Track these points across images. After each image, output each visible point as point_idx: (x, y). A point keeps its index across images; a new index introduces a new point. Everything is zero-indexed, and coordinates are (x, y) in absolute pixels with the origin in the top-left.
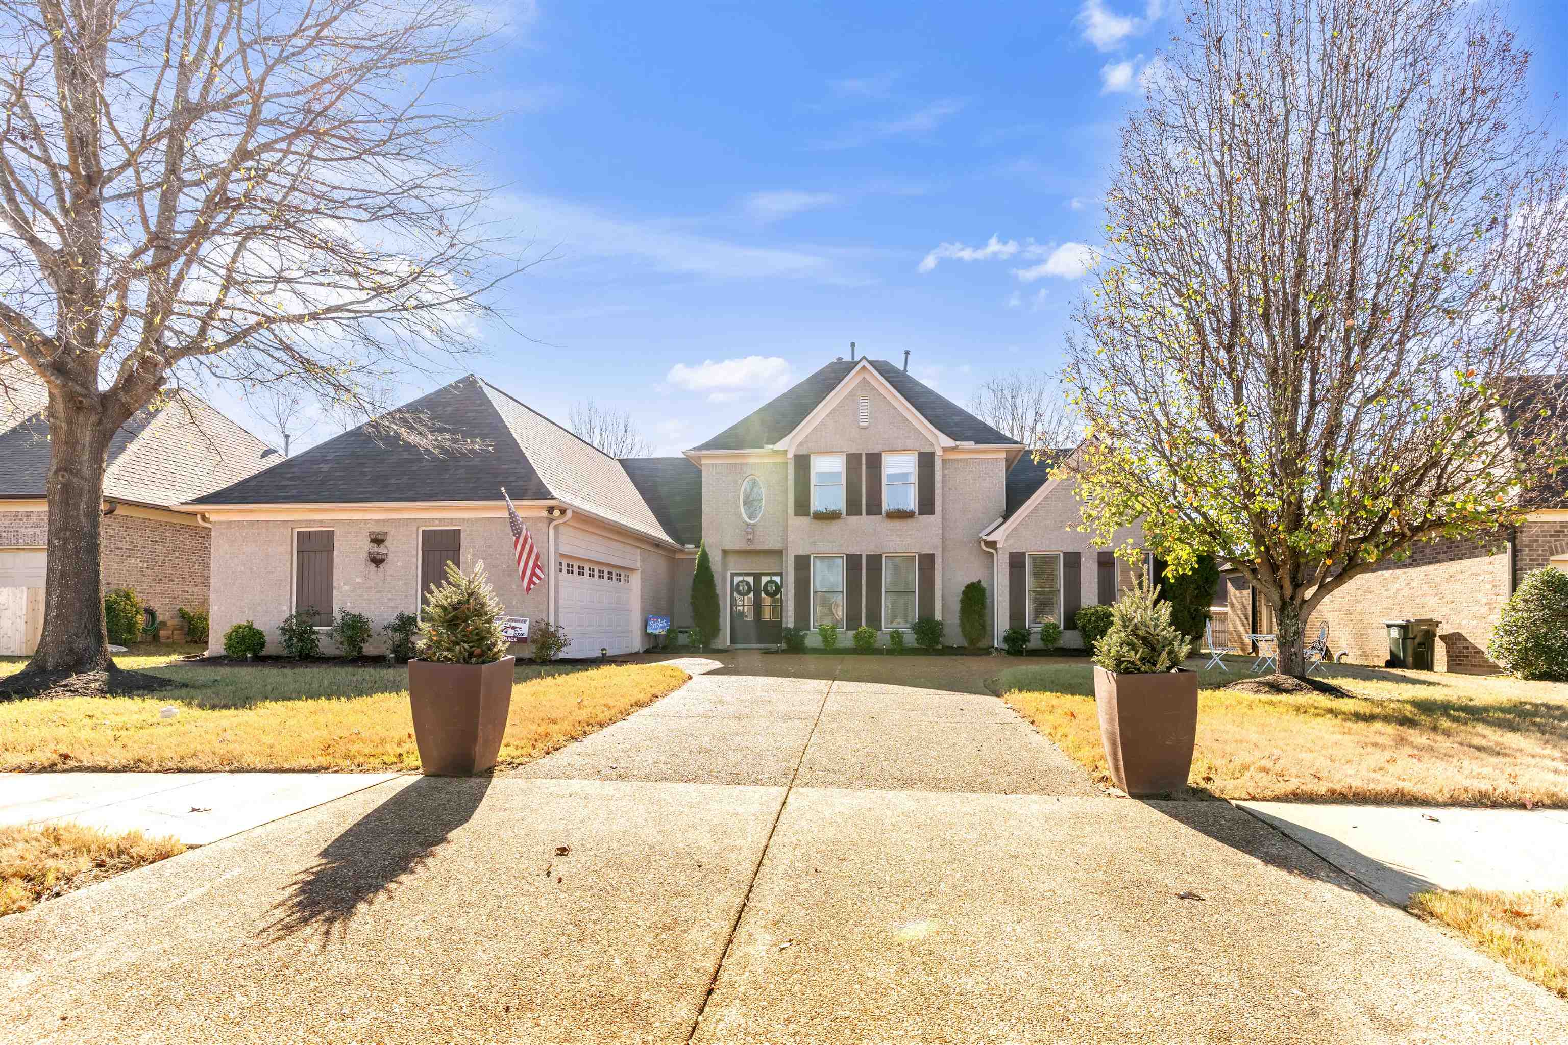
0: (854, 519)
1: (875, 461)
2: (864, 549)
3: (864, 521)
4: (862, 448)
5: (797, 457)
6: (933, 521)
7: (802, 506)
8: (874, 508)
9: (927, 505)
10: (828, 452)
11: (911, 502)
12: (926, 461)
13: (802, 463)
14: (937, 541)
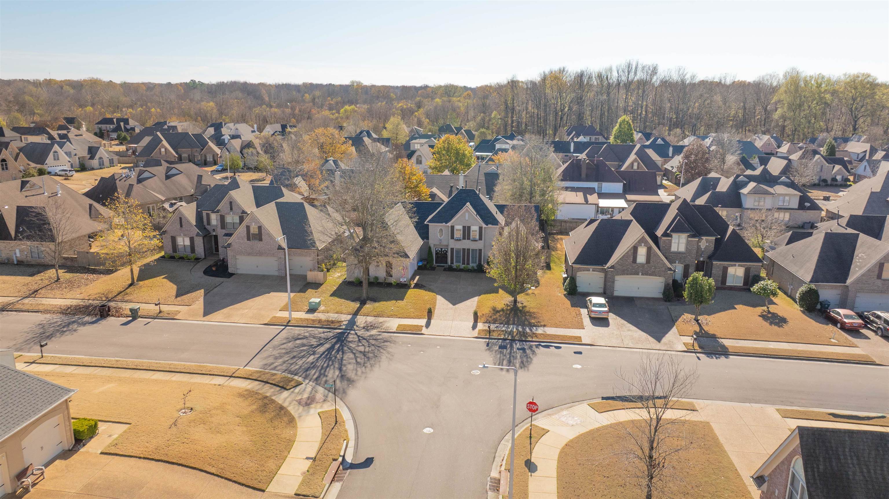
0: (464, 241)
1: (469, 228)
2: (466, 247)
3: (466, 241)
4: (467, 225)
5: (451, 226)
6: (482, 241)
7: (452, 237)
8: (469, 238)
9: (480, 238)
10: (459, 225)
11: (478, 237)
12: (481, 228)
13: (452, 227)
14: (483, 246)
